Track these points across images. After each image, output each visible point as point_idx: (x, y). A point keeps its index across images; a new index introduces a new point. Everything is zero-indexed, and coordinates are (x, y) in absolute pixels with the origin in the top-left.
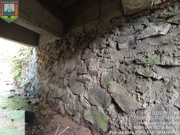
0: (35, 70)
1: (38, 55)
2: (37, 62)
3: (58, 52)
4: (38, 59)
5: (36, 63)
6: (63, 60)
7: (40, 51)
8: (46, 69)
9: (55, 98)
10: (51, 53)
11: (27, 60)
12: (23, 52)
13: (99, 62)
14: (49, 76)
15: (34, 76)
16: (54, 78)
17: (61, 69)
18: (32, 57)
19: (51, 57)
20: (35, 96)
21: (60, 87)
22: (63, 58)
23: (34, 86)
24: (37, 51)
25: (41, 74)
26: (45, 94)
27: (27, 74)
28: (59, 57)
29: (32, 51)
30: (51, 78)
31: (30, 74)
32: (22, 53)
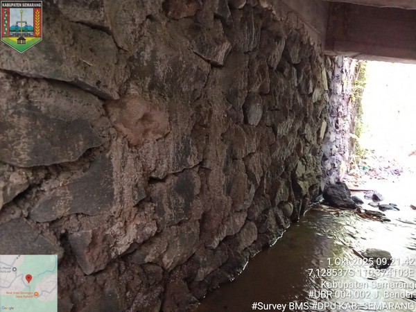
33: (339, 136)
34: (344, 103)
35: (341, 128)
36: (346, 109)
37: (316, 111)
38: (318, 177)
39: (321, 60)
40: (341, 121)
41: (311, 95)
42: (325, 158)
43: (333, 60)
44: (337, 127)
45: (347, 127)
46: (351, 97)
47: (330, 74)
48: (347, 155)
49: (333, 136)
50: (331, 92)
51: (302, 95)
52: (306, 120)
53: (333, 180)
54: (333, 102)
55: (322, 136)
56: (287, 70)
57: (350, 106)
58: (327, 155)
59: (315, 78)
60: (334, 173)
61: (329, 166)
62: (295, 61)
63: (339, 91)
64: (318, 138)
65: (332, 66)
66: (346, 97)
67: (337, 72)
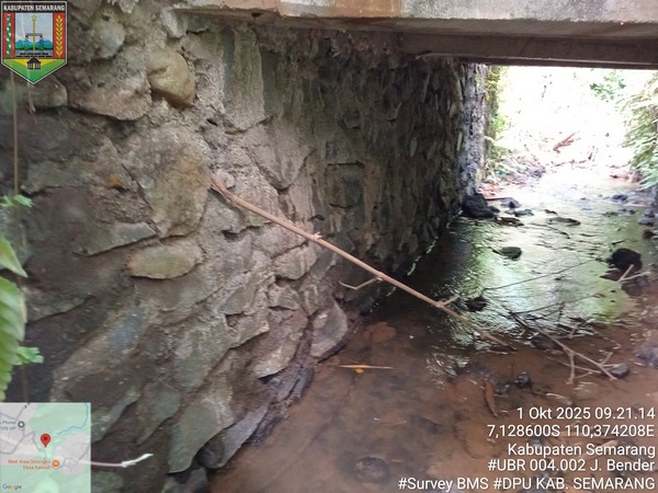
33: (473, 143)
34: (478, 105)
35: (475, 133)
36: (480, 113)
38: (457, 190)
40: (475, 125)
42: (462, 170)
44: (471, 133)
45: (482, 129)
46: (484, 96)
48: (482, 161)
49: (467, 146)
50: (465, 99)
53: (469, 191)
54: (467, 108)
57: (484, 106)
58: (464, 166)
60: (470, 183)
61: (465, 177)
63: (473, 94)
64: (456, 152)
66: (480, 97)
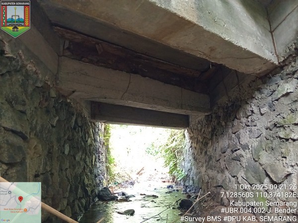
0: (191, 158)
1: (191, 138)
2: (191, 147)
3: (210, 130)
4: (192, 143)
5: (191, 149)
6: (216, 138)
7: (193, 132)
8: (201, 153)
9: (216, 187)
10: (204, 133)
11: (180, 147)
12: (174, 137)
13: (248, 132)
14: (206, 161)
15: (191, 165)
16: (211, 162)
17: (216, 150)
18: (185, 142)
19: (204, 138)
20: (195, 190)
21: (218, 172)
22: (216, 135)
23: (193, 178)
24: (190, 134)
25: (197, 161)
26: (205, 184)
27: (183, 164)
28: (212, 135)
29: (184, 134)
30: (208, 163)
31: (186, 164)
32: (174, 140)
33: (101, 165)
34: (101, 146)
35: (101, 160)
36: (102, 150)
37: (90, 150)
38: (94, 186)
39: (90, 124)
40: (101, 156)
41: (87, 141)
42: (96, 177)
43: (94, 124)
44: (99, 160)
45: (104, 160)
46: (104, 143)
47: (94, 131)
48: (106, 175)
49: (98, 164)
50: (95, 140)
51: (83, 141)
52: (86, 154)
54: (96, 145)
55: (93, 163)
56: (77, 129)
57: (104, 149)
58: (97, 175)
59: (88, 133)
62: (80, 125)
63: (98, 140)
64: (92, 165)
65: (94, 127)
66: (102, 143)
67: (97, 130)
